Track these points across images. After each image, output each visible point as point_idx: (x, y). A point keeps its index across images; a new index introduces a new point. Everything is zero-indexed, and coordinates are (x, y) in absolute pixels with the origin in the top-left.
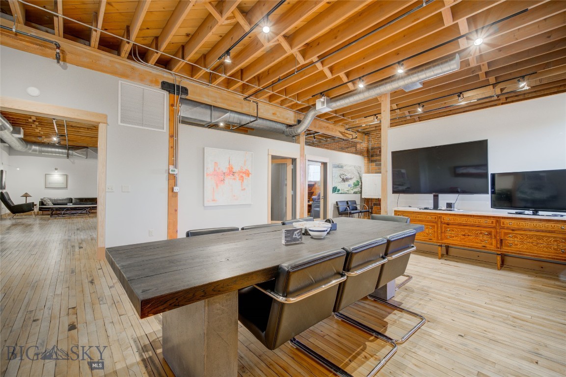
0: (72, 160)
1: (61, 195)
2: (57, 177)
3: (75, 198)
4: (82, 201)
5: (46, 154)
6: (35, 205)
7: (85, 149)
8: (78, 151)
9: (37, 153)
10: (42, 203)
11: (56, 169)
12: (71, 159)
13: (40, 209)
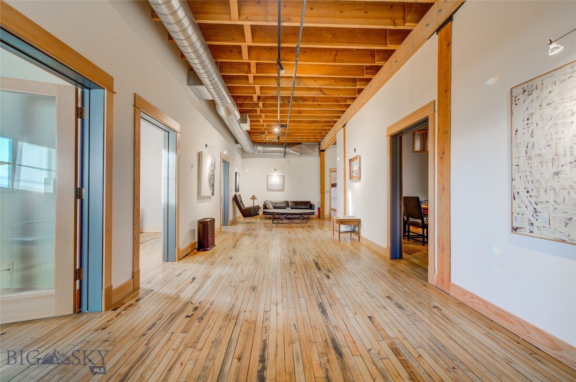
0: (288, 159)
1: (279, 197)
2: (276, 179)
3: (291, 202)
4: (297, 204)
5: (268, 154)
6: (260, 208)
7: (299, 146)
8: (293, 148)
9: (261, 154)
10: (265, 207)
11: (275, 170)
12: (288, 157)
13: (264, 213)
